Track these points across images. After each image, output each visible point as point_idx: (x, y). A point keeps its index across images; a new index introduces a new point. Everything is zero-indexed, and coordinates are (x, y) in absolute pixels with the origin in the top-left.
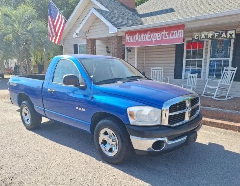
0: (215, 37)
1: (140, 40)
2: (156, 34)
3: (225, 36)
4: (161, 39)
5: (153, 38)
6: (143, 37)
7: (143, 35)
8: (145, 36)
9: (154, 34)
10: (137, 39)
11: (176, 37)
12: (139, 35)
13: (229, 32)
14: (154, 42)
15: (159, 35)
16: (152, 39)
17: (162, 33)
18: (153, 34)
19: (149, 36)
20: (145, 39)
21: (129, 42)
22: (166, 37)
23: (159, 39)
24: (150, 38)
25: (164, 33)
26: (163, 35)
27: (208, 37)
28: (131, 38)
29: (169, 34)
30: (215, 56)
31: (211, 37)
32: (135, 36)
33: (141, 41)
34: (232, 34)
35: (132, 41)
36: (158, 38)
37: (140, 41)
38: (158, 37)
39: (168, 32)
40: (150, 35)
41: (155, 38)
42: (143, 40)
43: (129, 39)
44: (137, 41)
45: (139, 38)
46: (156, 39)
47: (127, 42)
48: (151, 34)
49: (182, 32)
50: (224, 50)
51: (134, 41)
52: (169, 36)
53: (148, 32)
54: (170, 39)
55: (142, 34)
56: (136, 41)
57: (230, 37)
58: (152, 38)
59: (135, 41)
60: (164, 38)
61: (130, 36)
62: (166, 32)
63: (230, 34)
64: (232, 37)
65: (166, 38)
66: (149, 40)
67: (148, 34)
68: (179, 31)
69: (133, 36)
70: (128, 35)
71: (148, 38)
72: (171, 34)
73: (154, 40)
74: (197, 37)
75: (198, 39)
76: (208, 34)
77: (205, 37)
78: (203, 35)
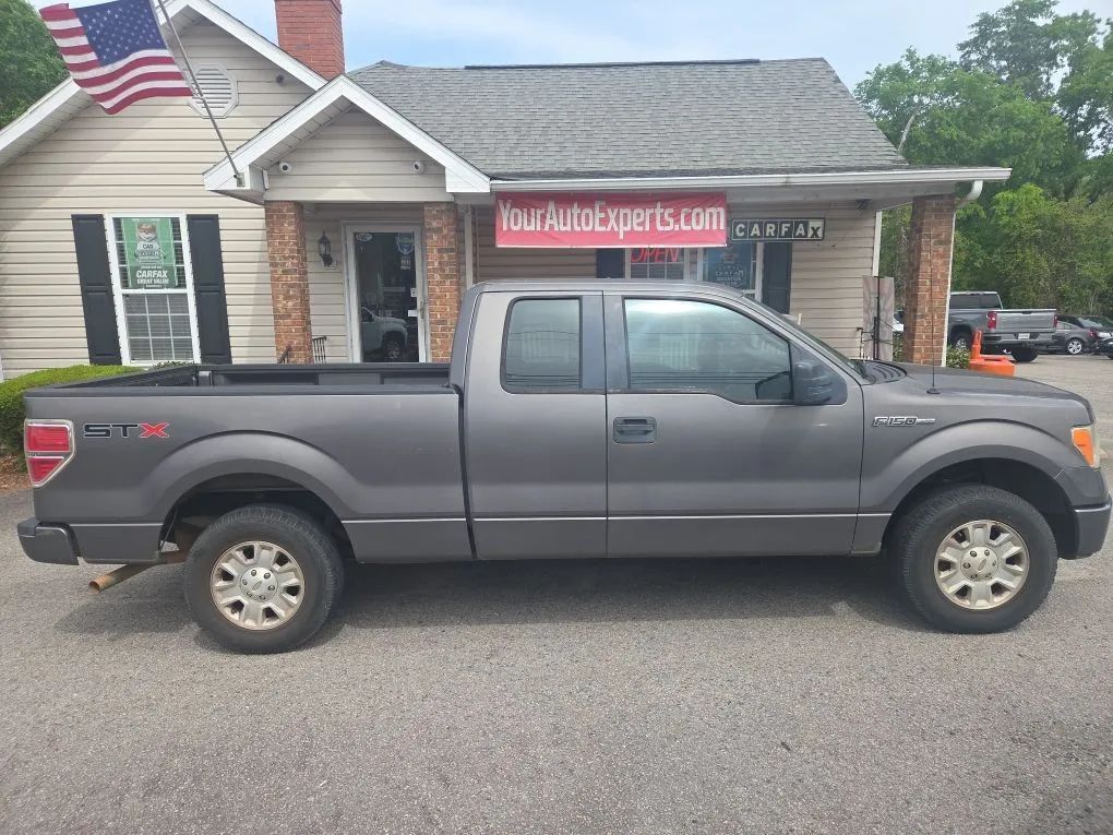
0: (783, 233)
1: (565, 224)
2: (628, 211)
3: (803, 234)
4: (647, 229)
5: (618, 225)
6: (575, 219)
7: (576, 210)
8: (587, 215)
9: (622, 211)
10: (548, 222)
11: (700, 228)
12: (561, 211)
13: (812, 224)
14: (621, 237)
15: (639, 214)
16: (615, 226)
17: (649, 212)
18: (616, 210)
19: (603, 215)
20: (587, 224)
21: (515, 228)
22: (665, 223)
23: (641, 229)
24: (604, 222)
25: (659, 211)
26: (653, 216)
27: (767, 234)
28: (525, 215)
29: (676, 216)
31: (773, 234)
32: (539, 211)
33: (568, 228)
34: (818, 229)
35: (527, 228)
36: (638, 224)
37: (563, 229)
38: (636, 222)
39: (669, 211)
40: (606, 212)
41: (625, 225)
42: (577, 228)
43: (514, 220)
44: (551, 226)
45: (561, 221)
46: (628, 228)
47: (505, 228)
48: (609, 211)
49: (718, 213)
51: (539, 229)
52: (677, 221)
53: (598, 204)
54: (681, 232)
55: (572, 208)
56: (547, 228)
57: (812, 236)
58: (612, 222)
59: (542, 227)
60: (660, 228)
61: (515, 210)
62: (665, 207)
63: (813, 228)
64: (817, 236)
65: (667, 228)
66: (603, 229)
67: (597, 209)
68: (708, 210)
69: (533, 210)
70: (508, 206)
71: (597, 221)
72: (682, 216)
73: (622, 229)
74: (741, 230)
75: (744, 237)
76: (768, 226)
77: (761, 232)
78: (756, 226)
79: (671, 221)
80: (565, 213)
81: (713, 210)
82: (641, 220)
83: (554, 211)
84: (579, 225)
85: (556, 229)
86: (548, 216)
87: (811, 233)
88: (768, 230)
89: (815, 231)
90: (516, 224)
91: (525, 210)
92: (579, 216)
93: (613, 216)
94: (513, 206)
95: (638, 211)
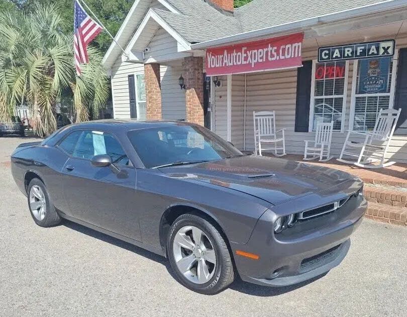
0: (358, 54)
1: (230, 63)
2: (256, 51)
3: (376, 52)
4: (264, 60)
5: (252, 60)
7: (235, 54)
8: (239, 56)
9: (254, 51)
10: (225, 61)
11: (289, 56)
12: (229, 55)
14: (253, 66)
15: (261, 53)
16: (250, 60)
17: (265, 50)
18: (251, 51)
19: (245, 55)
20: (239, 61)
21: (213, 66)
22: (272, 56)
23: (261, 61)
24: (246, 59)
25: (270, 49)
26: (267, 52)
27: (346, 55)
28: (216, 59)
29: (277, 51)
30: (366, 89)
31: (350, 55)
32: (221, 56)
33: (232, 64)
34: (388, 48)
35: (217, 66)
36: (261, 58)
38: (259, 56)
39: (275, 48)
40: (247, 54)
41: (255, 59)
42: (235, 64)
43: (213, 62)
44: (226, 64)
45: (229, 60)
46: (256, 61)
47: (209, 67)
48: (248, 52)
49: (299, 46)
50: (381, 79)
52: (278, 54)
53: (244, 49)
54: (280, 60)
55: (233, 53)
56: (224, 65)
57: (383, 53)
58: (249, 58)
59: (222, 64)
60: (270, 59)
61: (213, 57)
62: (272, 47)
63: (384, 48)
64: (388, 53)
65: (274, 59)
66: (245, 63)
67: (243, 51)
68: (294, 45)
69: (219, 56)
70: (210, 55)
72: (281, 51)
73: (254, 61)
74: (326, 54)
75: (328, 58)
76: (346, 49)
77: (341, 55)
78: (337, 51)
79: (275, 54)
80: (231, 56)
81: (296, 44)
82: (261, 56)
83: (227, 56)
86: (224, 58)
87: (382, 51)
88: (346, 53)
89: (386, 50)
91: (216, 56)
92: (236, 56)
93: (249, 55)
94: (212, 55)
95: (260, 50)
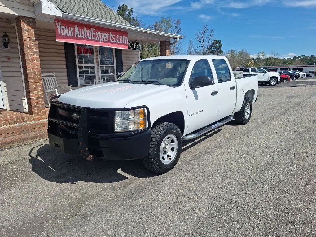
1: (82, 35)
2: (102, 33)
4: (108, 40)
5: (99, 38)
6: (85, 34)
7: (85, 31)
8: (89, 33)
9: (100, 33)
10: (76, 33)
11: (122, 42)
12: (80, 30)
14: (100, 42)
15: (105, 35)
16: (98, 39)
17: (108, 35)
18: (98, 32)
19: (94, 34)
22: (112, 39)
24: (95, 36)
26: (109, 36)
28: (67, 29)
29: (115, 37)
32: (72, 29)
33: (83, 37)
35: (68, 35)
38: (104, 38)
39: (114, 35)
40: (95, 33)
41: (101, 38)
43: (62, 30)
44: (77, 35)
45: (81, 34)
46: (103, 40)
47: (59, 34)
49: (126, 38)
51: (72, 35)
52: (116, 39)
53: (92, 29)
54: (117, 43)
55: (84, 29)
58: (97, 37)
59: (74, 35)
61: (63, 27)
62: (112, 34)
65: (113, 41)
66: (95, 39)
67: (92, 31)
69: (70, 28)
70: (60, 24)
71: (93, 36)
73: (101, 40)
79: (114, 39)
80: (81, 31)
82: (106, 37)
83: (78, 30)
84: (87, 36)
85: (79, 37)
86: (76, 31)
90: (64, 33)
91: (67, 27)
92: (87, 33)
93: (97, 35)
94: (62, 25)
95: (105, 34)
